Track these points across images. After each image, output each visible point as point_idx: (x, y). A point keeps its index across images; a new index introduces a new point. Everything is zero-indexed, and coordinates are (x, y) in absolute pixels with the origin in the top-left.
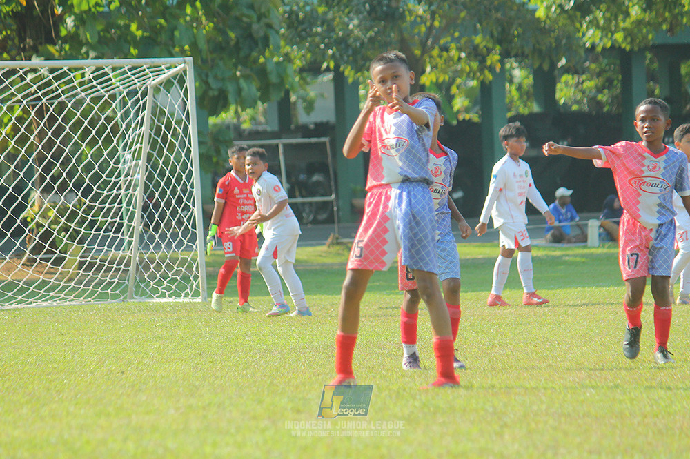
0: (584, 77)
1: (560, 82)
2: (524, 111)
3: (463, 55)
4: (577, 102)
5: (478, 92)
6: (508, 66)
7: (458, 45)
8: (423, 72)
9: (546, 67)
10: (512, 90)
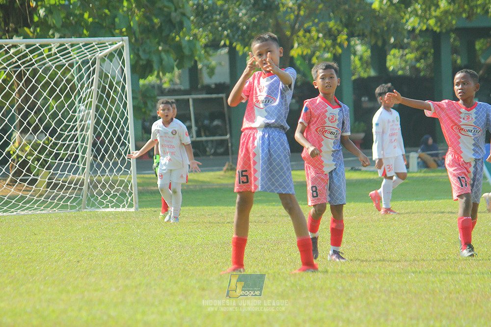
0: (407, 51)
1: (390, 54)
2: (364, 75)
4: (401, 69)
6: (353, 43)
9: (380, 44)
10: (356, 61)
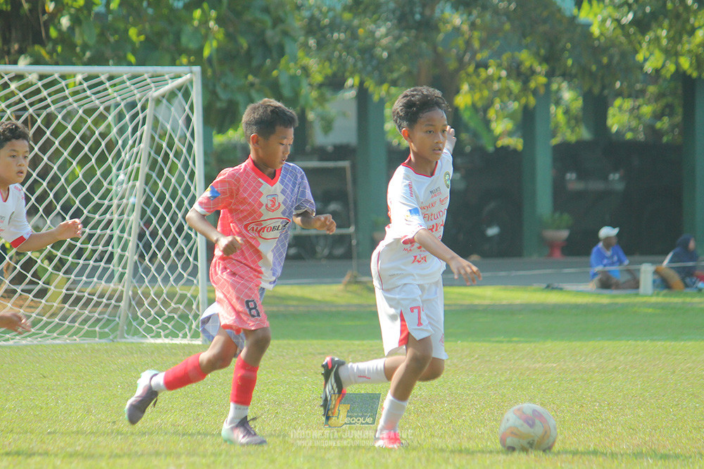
0: (640, 101)
1: (612, 105)
2: (571, 138)
3: (504, 73)
4: (631, 130)
5: (519, 116)
6: (554, 87)
7: (499, 61)
8: (458, 92)
9: (596, 90)
10: (558, 114)
